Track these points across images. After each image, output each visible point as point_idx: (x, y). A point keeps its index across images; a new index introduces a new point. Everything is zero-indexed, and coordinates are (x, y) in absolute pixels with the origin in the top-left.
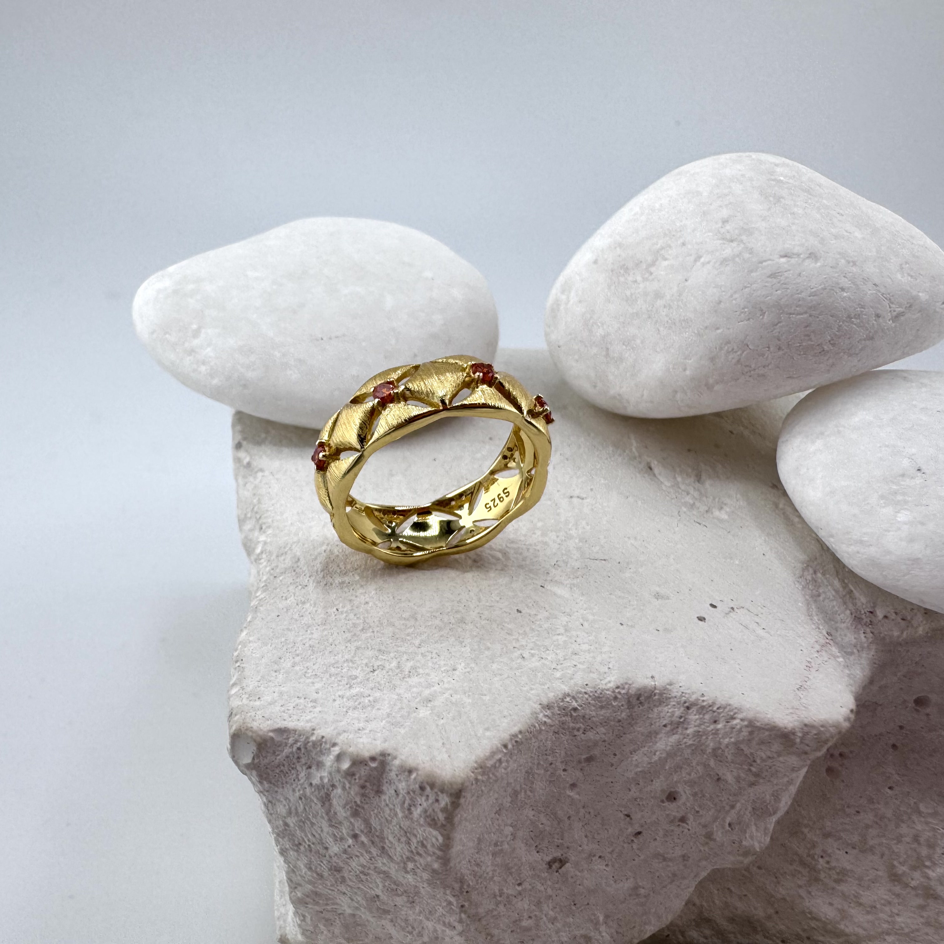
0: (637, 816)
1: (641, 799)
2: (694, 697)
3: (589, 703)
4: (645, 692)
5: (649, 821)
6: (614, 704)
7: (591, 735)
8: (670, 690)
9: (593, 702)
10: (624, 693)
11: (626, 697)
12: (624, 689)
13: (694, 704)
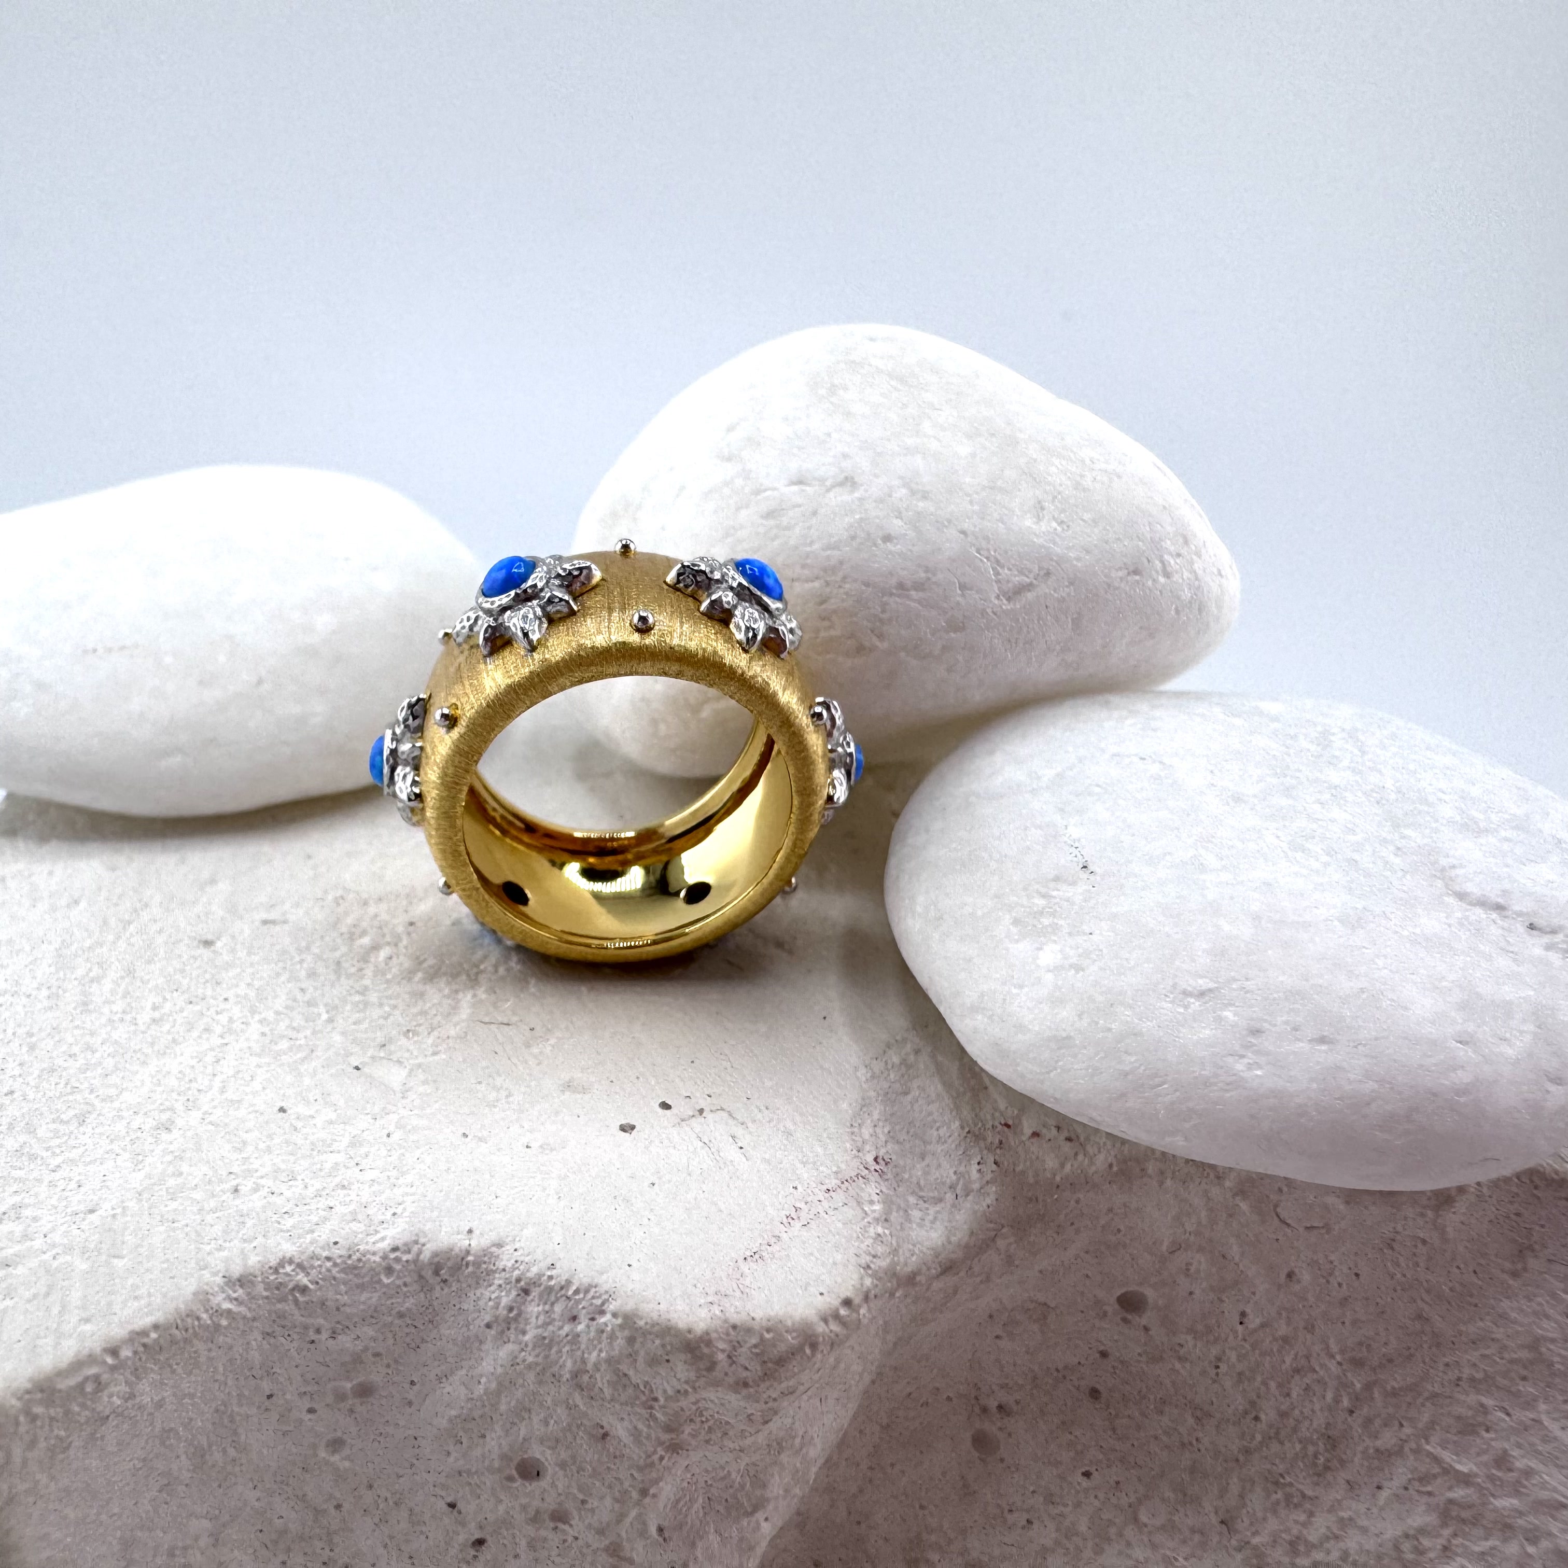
0: (468, 1507)
1: (469, 1472)
2: (534, 1270)
3: (334, 1278)
4: (449, 1259)
5: (491, 1518)
6: (386, 1281)
7: (345, 1340)
8: (497, 1257)
9: (343, 1275)
10: (407, 1261)
11: (412, 1267)
12: (409, 1252)
13: (535, 1283)
